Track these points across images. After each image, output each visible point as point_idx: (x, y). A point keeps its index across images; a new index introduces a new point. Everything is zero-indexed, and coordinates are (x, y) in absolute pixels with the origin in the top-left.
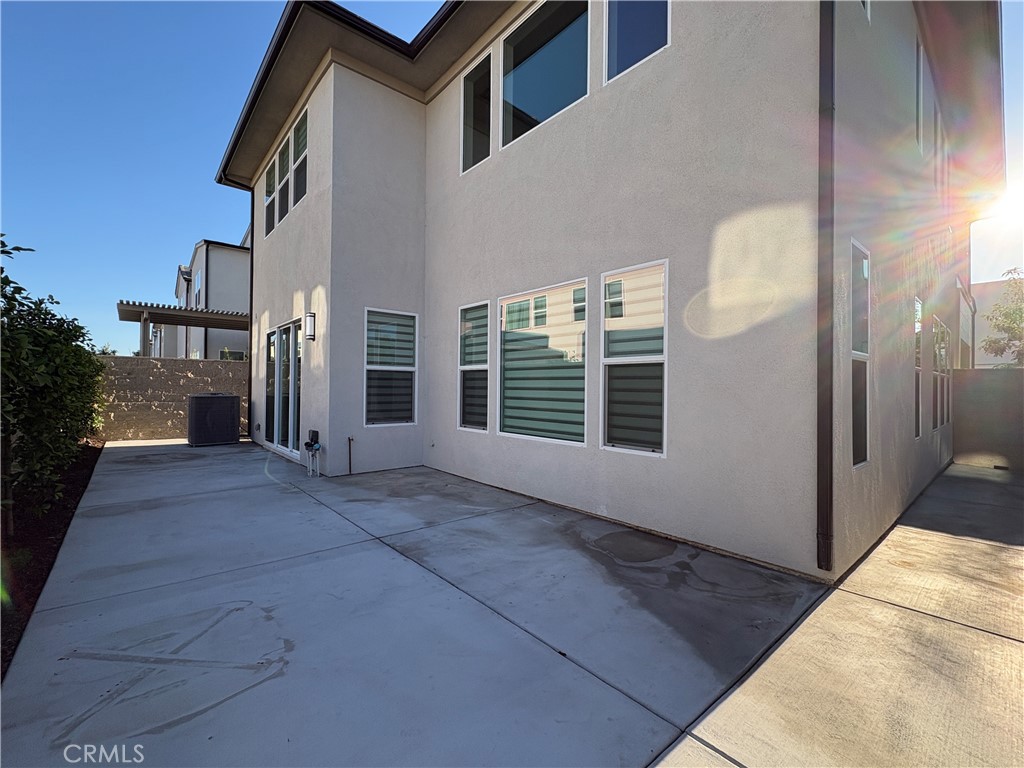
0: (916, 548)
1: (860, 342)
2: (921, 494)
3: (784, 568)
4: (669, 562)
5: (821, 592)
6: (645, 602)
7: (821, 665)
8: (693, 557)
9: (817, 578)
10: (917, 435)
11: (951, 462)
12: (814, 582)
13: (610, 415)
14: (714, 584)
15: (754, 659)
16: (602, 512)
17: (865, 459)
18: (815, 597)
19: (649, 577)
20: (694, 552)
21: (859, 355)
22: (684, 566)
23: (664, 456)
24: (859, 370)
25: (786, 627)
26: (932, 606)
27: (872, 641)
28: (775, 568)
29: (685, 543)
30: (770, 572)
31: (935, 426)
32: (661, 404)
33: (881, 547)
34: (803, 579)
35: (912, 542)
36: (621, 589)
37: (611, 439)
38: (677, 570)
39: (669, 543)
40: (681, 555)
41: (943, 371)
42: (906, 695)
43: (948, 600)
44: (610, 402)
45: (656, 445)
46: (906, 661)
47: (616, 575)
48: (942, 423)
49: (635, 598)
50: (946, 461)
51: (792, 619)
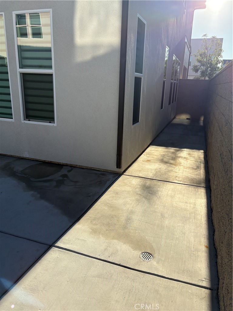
0: (153, 154)
1: (139, 69)
2: (161, 132)
3: (105, 170)
4: (57, 176)
5: (117, 177)
6: (44, 196)
7: (109, 205)
8: (69, 171)
9: (117, 172)
10: (162, 108)
11: (175, 118)
12: (115, 174)
13: (26, 103)
14: (76, 182)
15: (86, 209)
16: (26, 155)
17: (138, 121)
18: (114, 179)
19: (47, 184)
20: (70, 168)
21: (138, 75)
22: (65, 176)
23: (55, 125)
24: (138, 81)
25: (101, 194)
26: (150, 175)
27: (129, 192)
28: (102, 170)
29: (67, 165)
30: (100, 172)
31: (169, 104)
32: (52, 97)
33: (142, 155)
34: (112, 173)
35: (153, 152)
36: (32, 192)
37: (28, 117)
38: (61, 178)
39: (60, 166)
40: (64, 171)
41: (175, 80)
42: (134, 209)
43: (156, 172)
44: (26, 95)
45: (51, 119)
46: (137, 197)
47: (30, 186)
48: (173, 102)
49: (39, 195)
50: (172, 117)
51: (104, 190)
